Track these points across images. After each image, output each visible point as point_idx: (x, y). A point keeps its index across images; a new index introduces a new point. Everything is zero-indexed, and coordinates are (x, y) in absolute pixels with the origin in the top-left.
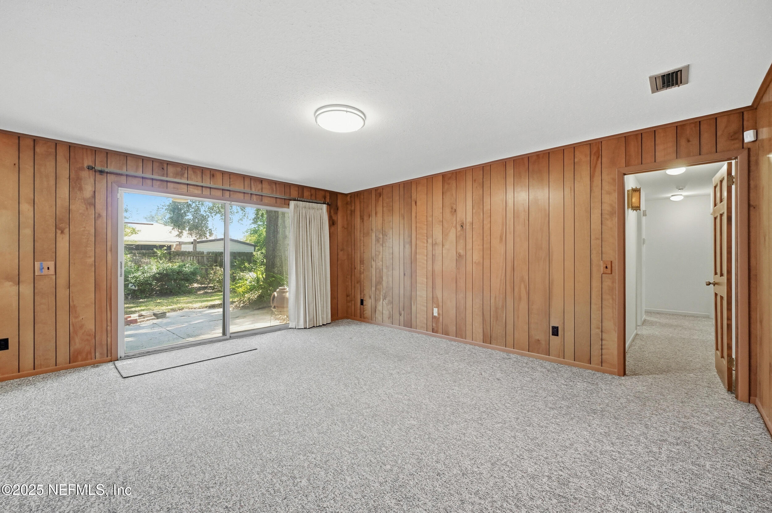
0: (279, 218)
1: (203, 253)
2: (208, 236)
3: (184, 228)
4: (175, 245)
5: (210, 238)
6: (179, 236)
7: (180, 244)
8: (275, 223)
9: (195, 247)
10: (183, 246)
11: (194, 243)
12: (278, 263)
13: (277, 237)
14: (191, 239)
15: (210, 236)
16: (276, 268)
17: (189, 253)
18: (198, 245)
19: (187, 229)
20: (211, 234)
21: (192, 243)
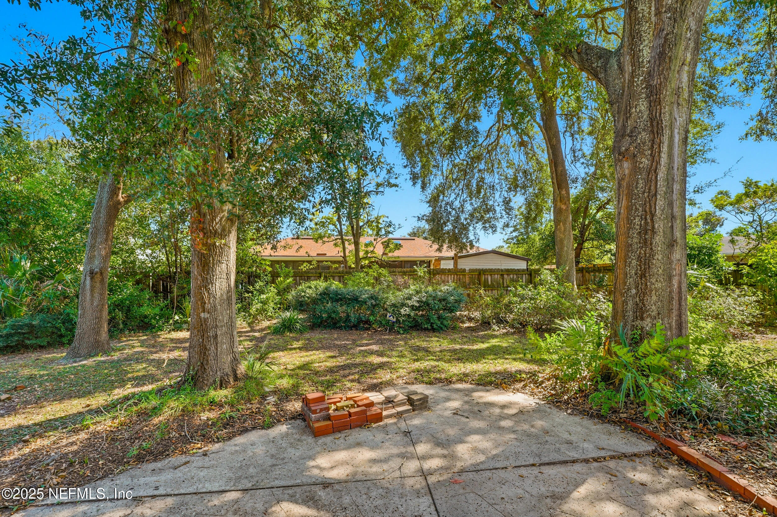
0: (658, 197)
1: (464, 270)
2: (468, 249)
3: (444, 241)
4: (433, 259)
5: (471, 252)
6: (439, 250)
7: (440, 259)
8: (648, 210)
9: (456, 264)
10: (442, 262)
11: (455, 259)
12: (654, 307)
13: (651, 244)
14: (451, 254)
15: (471, 249)
16: (649, 320)
17: (449, 270)
18: (459, 261)
19: (447, 241)
20: (472, 246)
21: (453, 258)
